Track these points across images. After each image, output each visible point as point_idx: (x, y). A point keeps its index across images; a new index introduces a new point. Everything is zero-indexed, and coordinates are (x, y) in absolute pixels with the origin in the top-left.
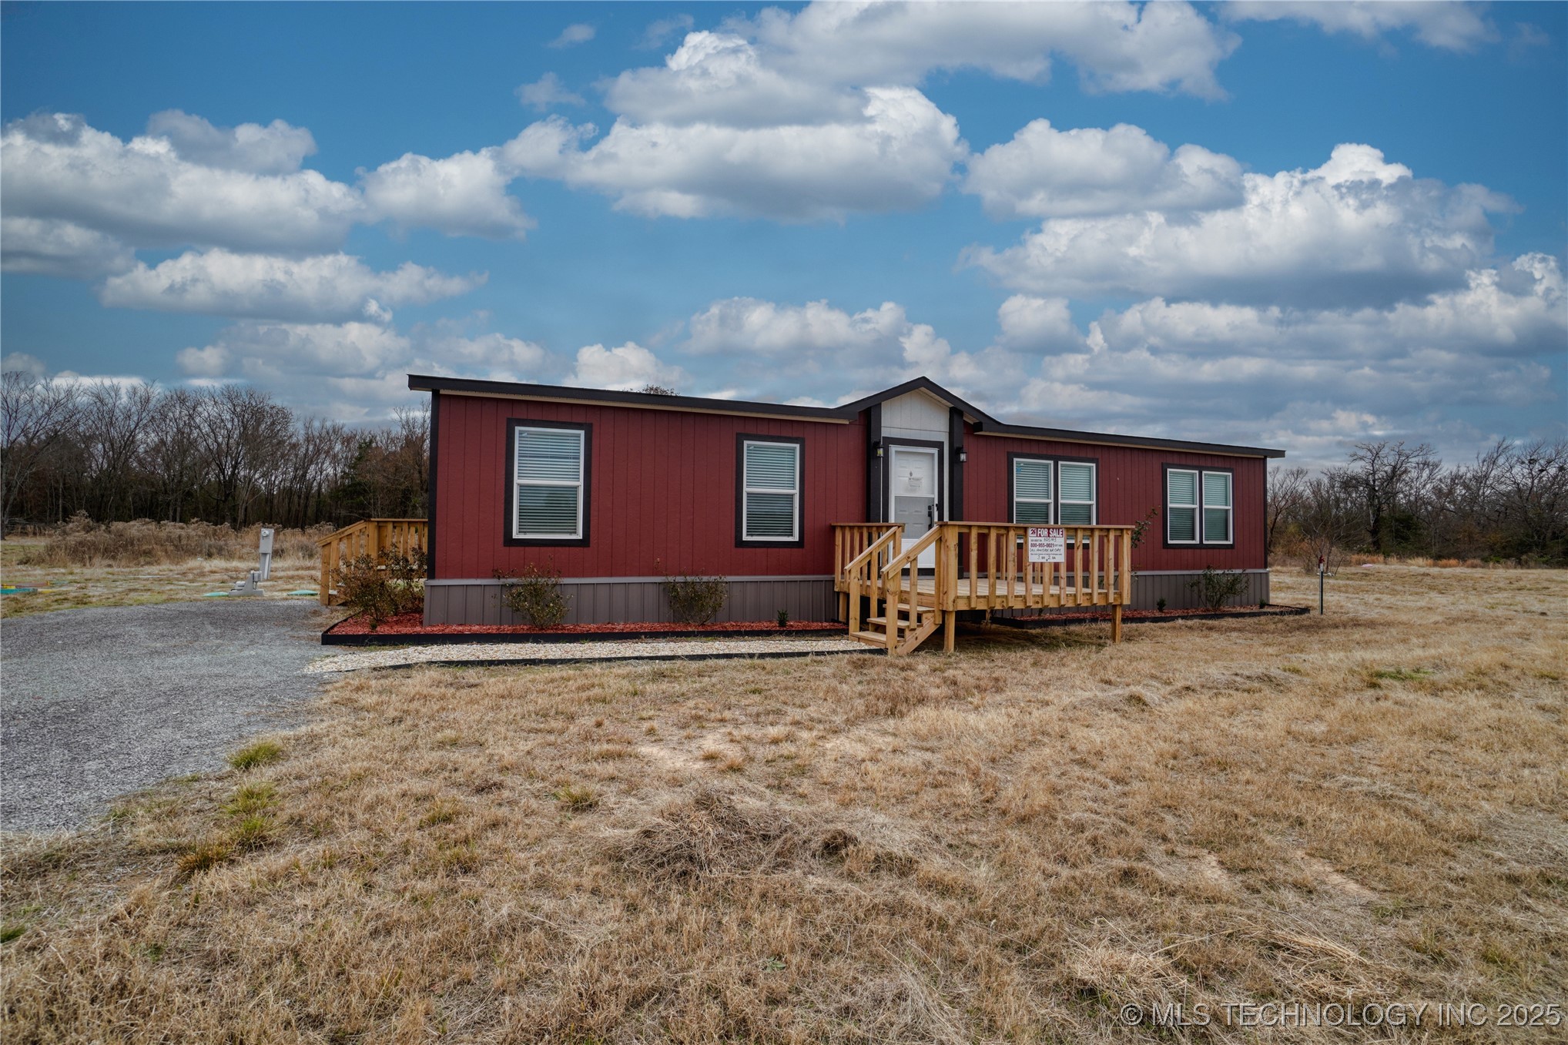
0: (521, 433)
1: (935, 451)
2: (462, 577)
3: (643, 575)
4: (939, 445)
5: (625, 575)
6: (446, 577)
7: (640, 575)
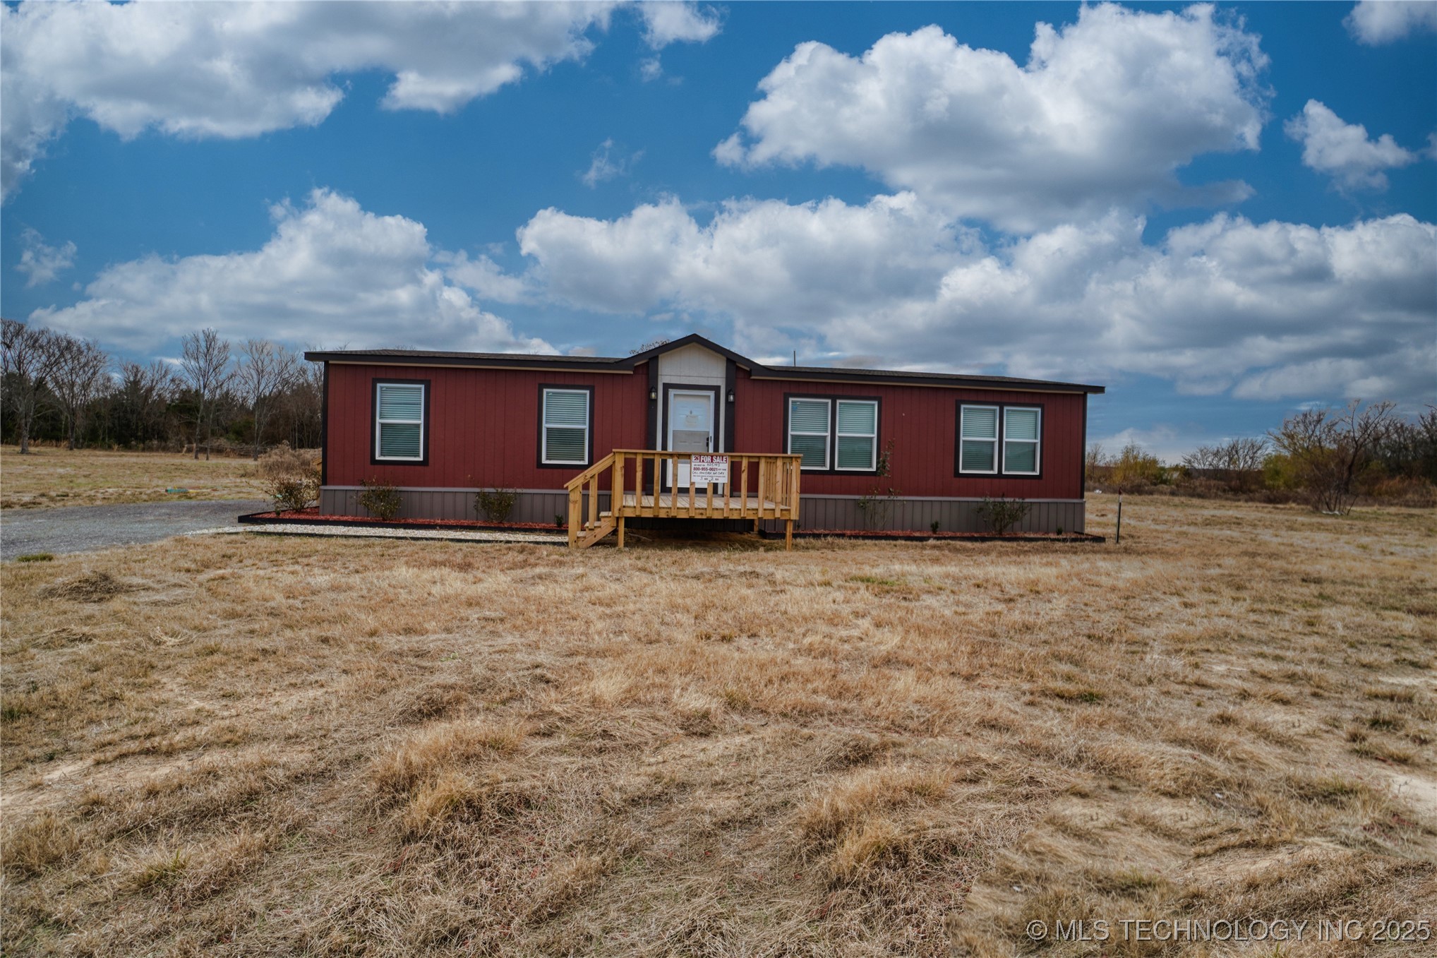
0: (381, 388)
1: (712, 394)
2: (344, 484)
3: (467, 486)
4: (716, 389)
5: (454, 486)
6: (334, 484)
7: (464, 486)
